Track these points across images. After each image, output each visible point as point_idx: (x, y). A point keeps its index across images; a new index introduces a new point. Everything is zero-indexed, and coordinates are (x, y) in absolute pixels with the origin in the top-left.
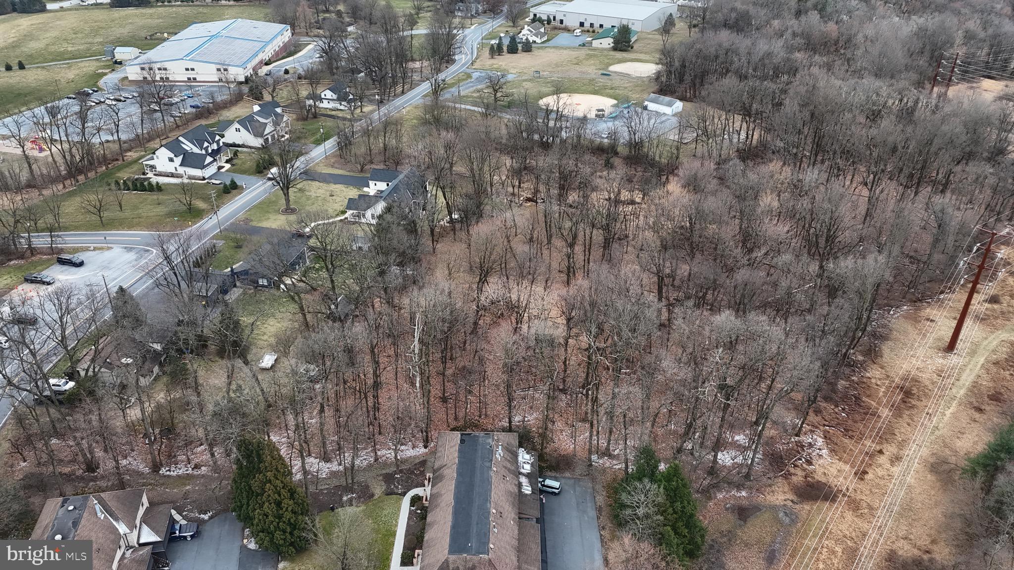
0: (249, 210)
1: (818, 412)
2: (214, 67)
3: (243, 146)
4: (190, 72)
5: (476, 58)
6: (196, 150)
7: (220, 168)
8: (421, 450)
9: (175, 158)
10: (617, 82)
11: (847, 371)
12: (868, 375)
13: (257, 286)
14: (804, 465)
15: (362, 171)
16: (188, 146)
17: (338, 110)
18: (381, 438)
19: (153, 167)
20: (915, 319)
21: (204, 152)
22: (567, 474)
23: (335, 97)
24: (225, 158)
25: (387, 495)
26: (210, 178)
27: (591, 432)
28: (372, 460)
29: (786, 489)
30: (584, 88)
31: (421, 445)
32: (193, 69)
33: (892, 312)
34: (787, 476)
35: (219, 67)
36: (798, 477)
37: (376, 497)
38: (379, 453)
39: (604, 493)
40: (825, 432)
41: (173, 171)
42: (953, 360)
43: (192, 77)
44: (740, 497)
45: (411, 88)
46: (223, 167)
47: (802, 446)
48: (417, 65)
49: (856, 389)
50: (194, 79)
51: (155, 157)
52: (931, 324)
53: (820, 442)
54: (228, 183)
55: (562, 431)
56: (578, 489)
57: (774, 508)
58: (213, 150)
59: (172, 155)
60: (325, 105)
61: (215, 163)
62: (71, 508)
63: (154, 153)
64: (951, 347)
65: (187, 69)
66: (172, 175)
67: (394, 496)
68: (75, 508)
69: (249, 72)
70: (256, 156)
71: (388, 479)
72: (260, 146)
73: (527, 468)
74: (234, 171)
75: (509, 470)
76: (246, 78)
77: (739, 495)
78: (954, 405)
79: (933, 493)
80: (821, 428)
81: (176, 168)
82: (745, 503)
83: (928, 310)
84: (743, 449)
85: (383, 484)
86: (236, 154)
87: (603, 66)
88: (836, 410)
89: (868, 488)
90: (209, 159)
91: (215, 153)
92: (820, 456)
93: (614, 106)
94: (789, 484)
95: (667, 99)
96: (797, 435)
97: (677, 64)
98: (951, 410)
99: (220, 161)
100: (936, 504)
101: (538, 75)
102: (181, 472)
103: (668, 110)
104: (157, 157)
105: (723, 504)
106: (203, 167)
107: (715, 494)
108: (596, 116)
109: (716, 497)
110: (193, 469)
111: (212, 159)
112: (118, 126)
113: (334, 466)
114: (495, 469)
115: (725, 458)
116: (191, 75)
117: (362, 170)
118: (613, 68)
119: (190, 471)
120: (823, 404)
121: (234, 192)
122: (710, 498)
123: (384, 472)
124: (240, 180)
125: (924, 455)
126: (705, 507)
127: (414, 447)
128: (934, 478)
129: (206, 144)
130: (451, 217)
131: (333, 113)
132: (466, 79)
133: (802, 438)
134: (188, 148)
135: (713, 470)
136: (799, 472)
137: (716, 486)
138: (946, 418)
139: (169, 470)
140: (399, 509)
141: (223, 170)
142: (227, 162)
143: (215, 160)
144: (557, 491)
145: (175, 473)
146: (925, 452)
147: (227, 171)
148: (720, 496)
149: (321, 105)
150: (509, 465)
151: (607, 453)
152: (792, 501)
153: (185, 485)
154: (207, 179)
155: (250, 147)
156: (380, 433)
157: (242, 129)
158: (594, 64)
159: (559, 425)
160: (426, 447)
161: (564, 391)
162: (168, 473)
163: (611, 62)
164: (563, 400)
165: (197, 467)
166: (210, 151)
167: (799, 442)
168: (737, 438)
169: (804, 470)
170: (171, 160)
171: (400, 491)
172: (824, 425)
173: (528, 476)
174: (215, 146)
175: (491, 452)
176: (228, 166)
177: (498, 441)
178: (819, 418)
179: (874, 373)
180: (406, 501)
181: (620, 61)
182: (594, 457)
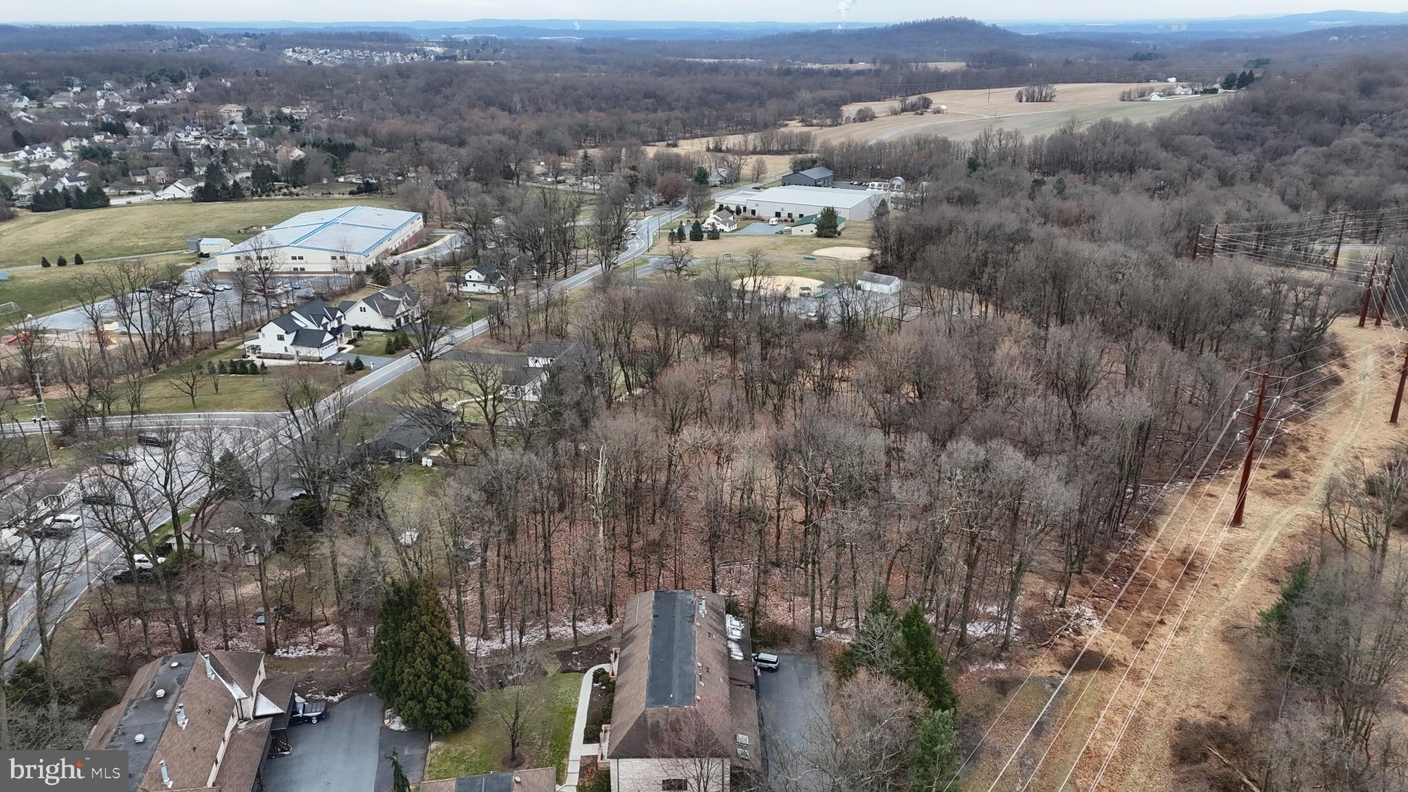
0: (379, 390)
1: (1085, 583)
2: (328, 255)
3: (369, 329)
4: (298, 261)
5: (653, 246)
6: (312, 326)
7: (340, 349)
8: (604, 627)
9: (285, 336)
10: (823, 265)
11: (1117, 544)
12: (1141, 548)
13: (393, 460)
14: (1072, 635)
15: (518, 350)
16: (302, 322)
17: (485, 294)
18: (553, 614)
19: (255, 349)
20: (1193, 495)
21: (321, 328)
22: (786, 651)
23: (482, 278)
24: (346, 340)
25: (564, 672)
26: (329, 359)
27: (813, 608)
28: (543, 637)
29: (1052, 660)
30: (784, 270)
31: (604, 621)
32: (301, 258)
33: (1165, 487)
34: (1053, 647)
35: (334, 254)
36: (1066, 647)
37: (550, 675)
38: (551, 630)
39: (832, 669)
40: (1094, 603)
41: (283, 352)
42: (1241, 533)
43: (299, 267)
44: (997, 670)
45: (575, 272)
46: (344, 349)
47: (1068, 618)
48: (583, 252)
49: (1129, 561)
50: (303, 269)
51: (260, 334)
52: (1212, 499)
53: (1089, 612)
54: (352, 362)
55: (777, 606)
56: (799, 665)
57: (1037, 680)
58: (333, 329)
59: (282, 332)
60: (470, 288)
61: (335, 343)
62: (175, 664)
63: (260, 331)
64: (1237, 520)
65: (294, 258)
66: (281, 357)
67: (572, 674)
68: (180, 665)
69: (371, 262)
70: (384, 339)
71: (565, 656)
72: (391, 329)
73: (737, 634)
74: (359, 353)
75: (715, 629)
76: (368, 267)
77: (996, 667)
78: (1245, 577)
79: (1226, 662)
80: (1090, 599)
81: (286, 348)
82: (1004, 676)
83: (1208, 486)
84: (996, 620)
85: (558, 661)
86: (360, 335)
87: (805, 251)
88: (1107, 581)
89: (1149, 657)
90: (328, 337)
91: (335, 332)
92: (1091, 627)
93: (822, 286)
94: (1055, 655)
95: (884, 277)
96: (1061, 606)
97: (892, 239)
98: (1243, 582)
99: (341, 342)
100: (1232, 673)
101: (728, 259)
102: (301, 654)
103: (885, 289)
104: (263, 335)
105: (977, 678)
106: (320, 346)
107: (966, 666)
108: (801, 295)
109: (968, 670)
110: (317, 651)
111: (332, 337)
112: (213, 305)
113: (496, 645)
114: (698, 624)
115: (975, 630)
116: (298, 264)
117: (518, 348)
118: (817, 253)
119: (313, 653)
120: (1090, 576)
121: (359, 372)
122: (961, 672)
123: (559, 650)
124: (367, 361)
125: (1214, 625)
126: (956, 681)
127: (595, 623)
128: (1226, 647)
129: (325, 320)
130: (631, 394)
131: (480, 297)
132: (642, 264)
133: (1067, 609)
134: (302, 325)
135: (962, 641)
136: (1066, 642)
137: (968, 659)
138: (1236, 590)
139: (287, 652)
140: (579, 686)
141: (344, 352)
142: (350, 343)
143: (335, 338)
144: (773, 666)
145: (295, 655)
146: (1215, 622)
147: (349, 352)
148: (972, 669)
149: (465, 289)
150: (714, 624)
151: (833, 626)
152: (1060, 672)
153: (308, 667)
154: (326, 360)
155: (377, 330)
156: (552, 610)
157: (368, 308)
158: (795, 249)
159: (774, 598)
160: (609, 622)
161: (777, 564)
162: (285, 655)
163: (814, 246)
164: (776, 575)
165: (323, 647)
166: (329, 329)
167: (1065, 613)
168: (989, 609)
169: (1073, 640)
170: (281, 338)
171: (579, 668)
172: (1093, 596)
173: (738, 642)
174: (335, 324)
175: (693, 607)
176: (351, 347)
177: (700, 598)
178: (1086, 590)
179: (1150, 547)
180: (588, 678)
181: (825, 246)
182: (819, 630)
